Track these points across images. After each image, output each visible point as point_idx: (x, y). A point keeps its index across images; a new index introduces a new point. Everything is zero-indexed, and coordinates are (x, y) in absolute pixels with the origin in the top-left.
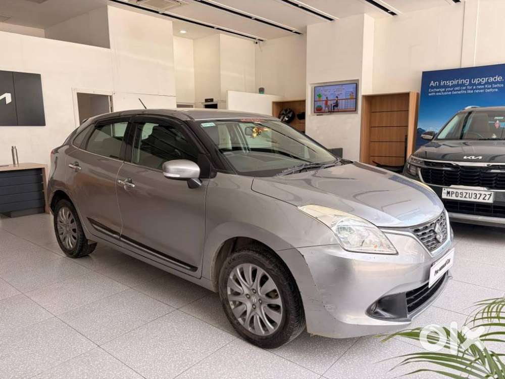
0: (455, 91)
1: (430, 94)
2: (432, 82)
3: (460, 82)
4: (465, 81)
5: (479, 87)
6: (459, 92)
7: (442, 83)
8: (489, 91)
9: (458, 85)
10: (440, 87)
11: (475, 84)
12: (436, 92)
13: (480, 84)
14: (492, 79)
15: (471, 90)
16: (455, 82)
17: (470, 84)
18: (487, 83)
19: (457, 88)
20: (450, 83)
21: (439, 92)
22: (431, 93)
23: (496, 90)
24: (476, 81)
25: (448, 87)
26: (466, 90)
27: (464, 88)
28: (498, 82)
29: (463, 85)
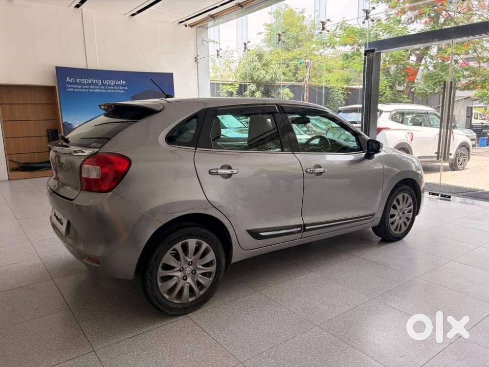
0: (91, 89)
1: (68, 90)
2: (68, 78)
3: (94, 81)
4: (97, 81)
5: (110, 88)
6: (95, 91)
7: (78, 80)
8: (117, 91)
9: (92, 84)
10: (76, 83)
11: (105, 85)
12: (74, 88)
13: (110, 85)
14: (118, 83)
15: (104, 89)
16: (90, 81)
17: (102, 84)
18: (115, 85)
19: (92, 87)
20: (84, 81)
21: (77, 88)
22: (69, 88)
23: (123, 91)
24: (106, 82)
25: (84, 84)
26: (100, 89)
27: (98, 87)
28: (122, 85)
29: (96, 84)
